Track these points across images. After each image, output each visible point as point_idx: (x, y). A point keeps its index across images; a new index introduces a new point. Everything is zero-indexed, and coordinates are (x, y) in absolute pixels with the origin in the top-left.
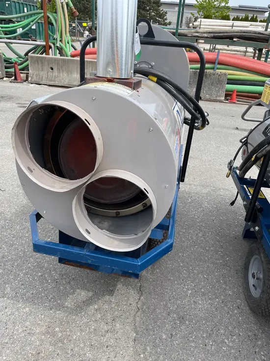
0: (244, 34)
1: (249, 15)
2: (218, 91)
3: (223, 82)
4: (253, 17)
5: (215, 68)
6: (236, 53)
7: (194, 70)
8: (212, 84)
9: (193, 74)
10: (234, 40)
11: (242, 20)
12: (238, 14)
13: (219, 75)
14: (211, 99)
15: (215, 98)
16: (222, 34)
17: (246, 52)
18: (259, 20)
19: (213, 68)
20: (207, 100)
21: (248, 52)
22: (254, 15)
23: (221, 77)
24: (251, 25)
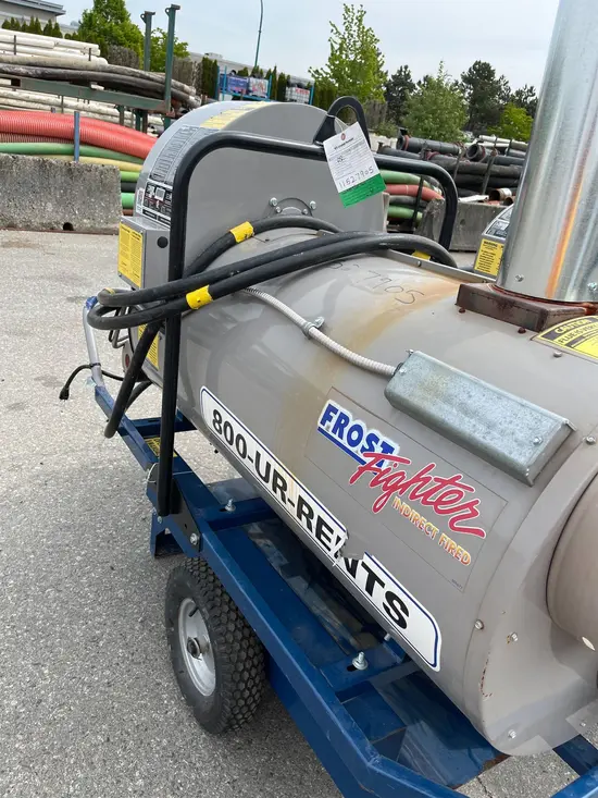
0: (112, 75)
1: (40, 20)
2: (107, 209)
3: (112, 187)
4: (51, 25)
5: (76, 154)
6: (42, 106)
7: (36, 158)
8: (90, 192)
9: (37, 169)
10: (93, 86)
11: (25, 29)
12: (15, 16)
13: (102, 173)
14: (96, 229)
15: (104, 226)
16: (62, 71)
17: (62, 106)
18: (64, 34)
19: (71, 153)
20: (89, 232)
21: (66, 106)
22: (50, 21)
23: (106, 178)
24: (57, 45)
